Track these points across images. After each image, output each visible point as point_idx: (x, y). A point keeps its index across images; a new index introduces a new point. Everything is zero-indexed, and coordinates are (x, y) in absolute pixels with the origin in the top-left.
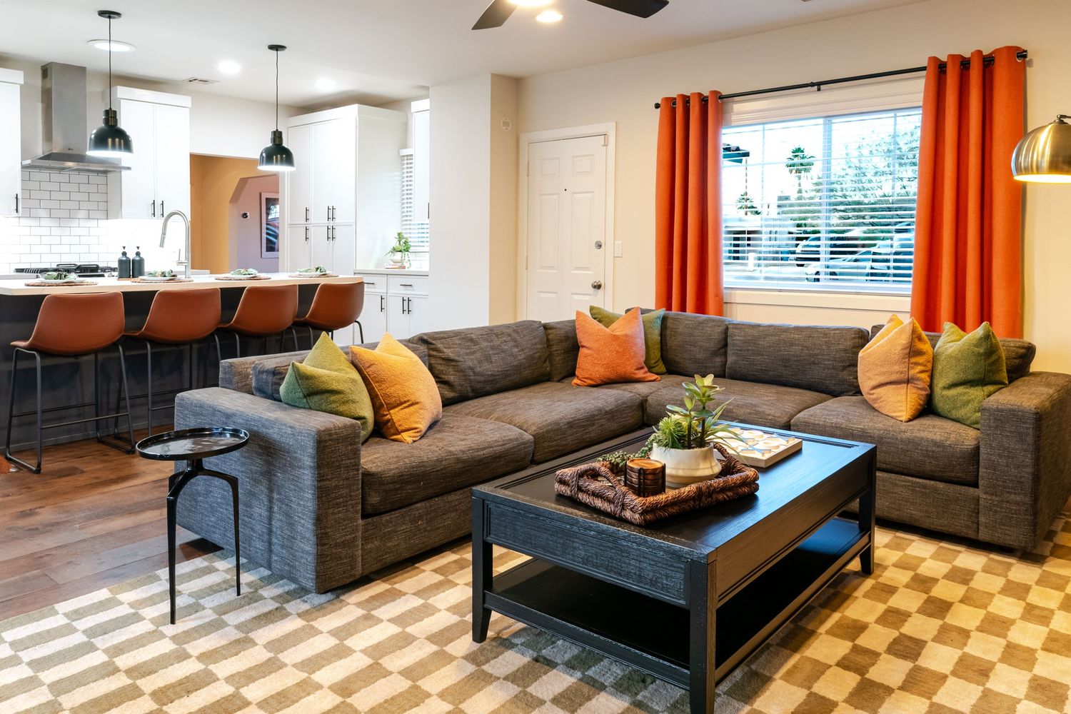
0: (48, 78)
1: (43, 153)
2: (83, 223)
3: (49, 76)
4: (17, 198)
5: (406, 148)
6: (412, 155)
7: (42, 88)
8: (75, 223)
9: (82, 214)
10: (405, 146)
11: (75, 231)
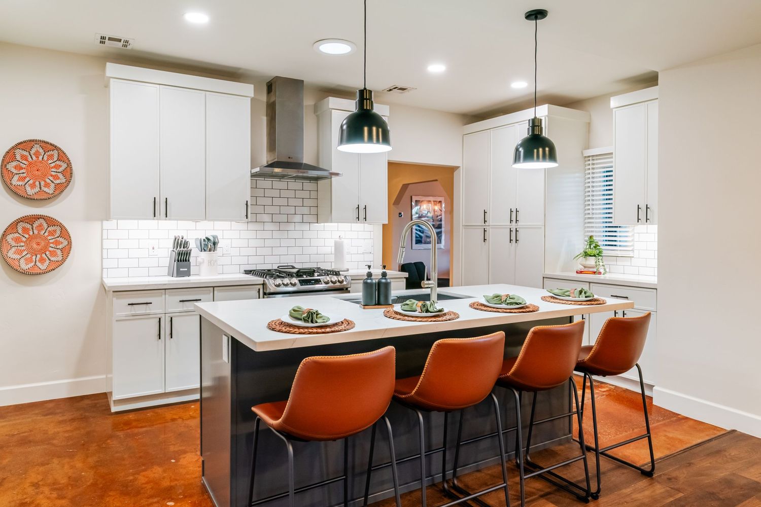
0: (272, 93)
1: (267, 162)
2: (298, 226)
3: (273, 90)
4: (247, 204)
5: (588, 148)
6: (612, 153)
7: (267, 102)
8: (291, 226)
9: (298, 218)
10: (588, 147)
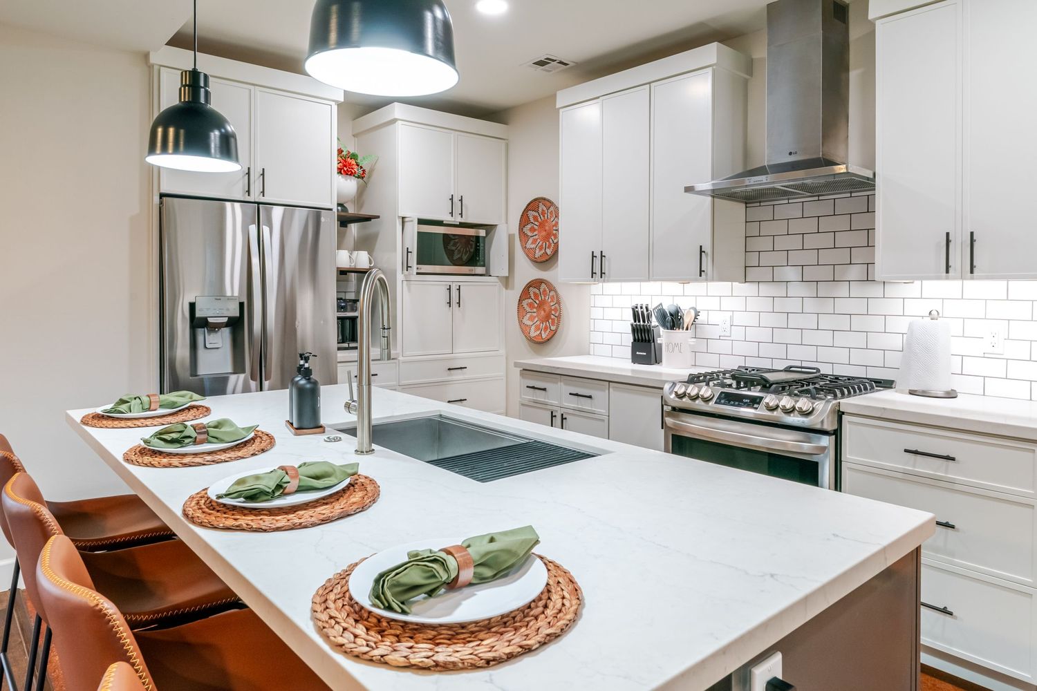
11: (843, 305)
